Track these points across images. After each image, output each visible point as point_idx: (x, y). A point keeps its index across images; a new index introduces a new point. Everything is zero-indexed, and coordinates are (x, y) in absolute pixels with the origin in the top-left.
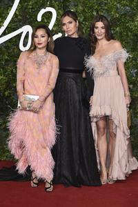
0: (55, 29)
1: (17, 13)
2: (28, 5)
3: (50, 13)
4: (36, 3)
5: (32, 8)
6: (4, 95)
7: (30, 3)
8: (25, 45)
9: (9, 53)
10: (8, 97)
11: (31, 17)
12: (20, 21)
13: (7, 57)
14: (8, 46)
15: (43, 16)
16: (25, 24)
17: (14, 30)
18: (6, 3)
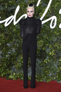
1: (49, 10)
2: (54, 6)
4: (59, 5)
5: (57, 8)
6: (42, 49)
7: (56, 5)
8: (53, 25)
9: (45, 29)
10: (44, 50)
11: (56, 12)
12: (51, 14)
13: (44, 31)
14: (44, 26)
16: (53, 15)
17: (48, 18)
18: (44, 5)
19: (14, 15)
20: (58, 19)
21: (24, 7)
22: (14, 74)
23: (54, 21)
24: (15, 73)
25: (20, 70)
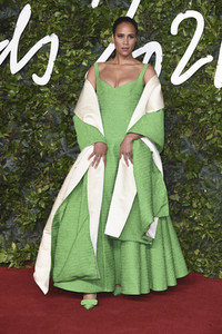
0: (200, 48)
1: (137, 21)
2: (155, 6)
3: (193, 21)
4: (169, 3)
5: (162, 12)
7: (159, 4)
11: (160, 28)
12: (141, 33)
15: (180, 25)
16: (149, 39)
18: (118, 3)
19: (10, 38)
20: (169, 52)
21: (46, 11)
22: (14, 245)
23: (152, 61)
24: (17, 242)
25: (35, 234)
